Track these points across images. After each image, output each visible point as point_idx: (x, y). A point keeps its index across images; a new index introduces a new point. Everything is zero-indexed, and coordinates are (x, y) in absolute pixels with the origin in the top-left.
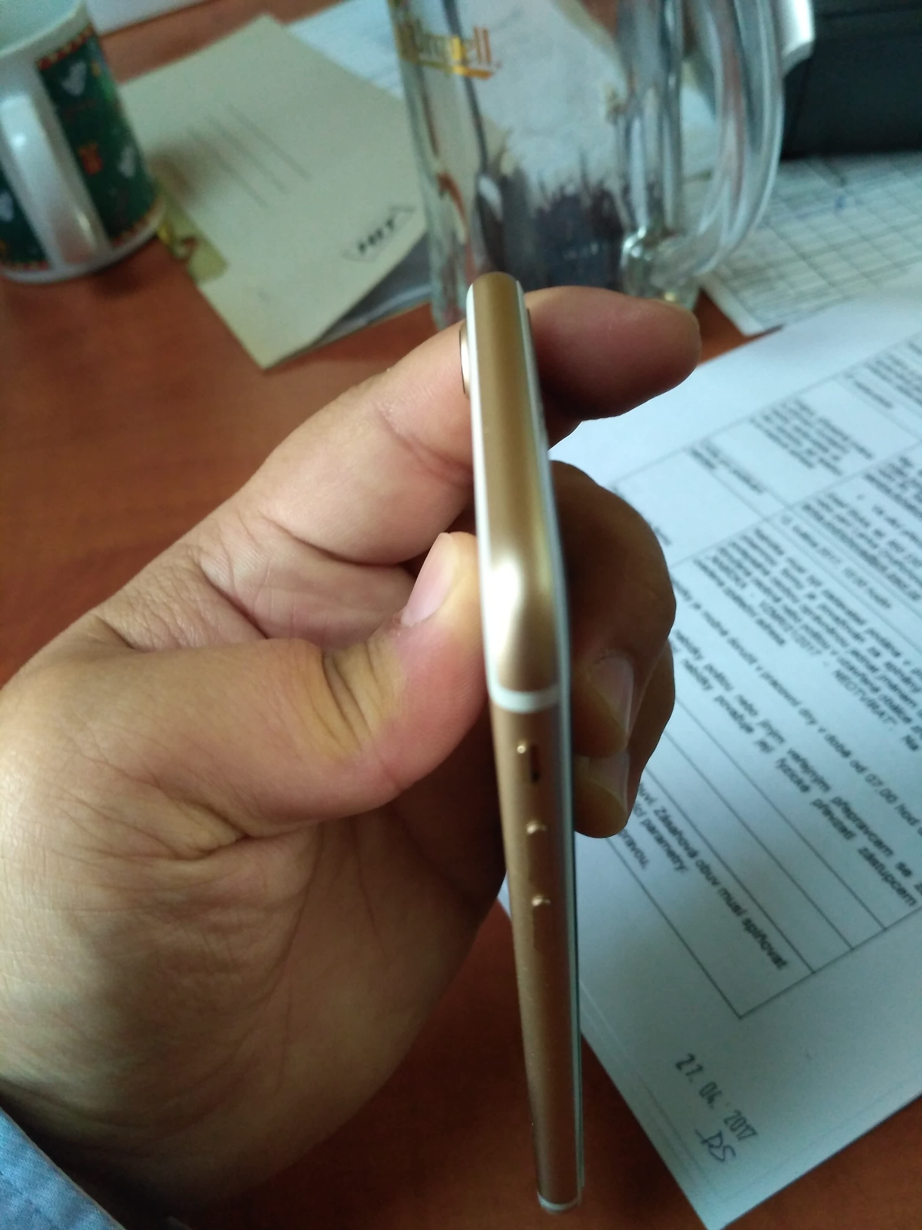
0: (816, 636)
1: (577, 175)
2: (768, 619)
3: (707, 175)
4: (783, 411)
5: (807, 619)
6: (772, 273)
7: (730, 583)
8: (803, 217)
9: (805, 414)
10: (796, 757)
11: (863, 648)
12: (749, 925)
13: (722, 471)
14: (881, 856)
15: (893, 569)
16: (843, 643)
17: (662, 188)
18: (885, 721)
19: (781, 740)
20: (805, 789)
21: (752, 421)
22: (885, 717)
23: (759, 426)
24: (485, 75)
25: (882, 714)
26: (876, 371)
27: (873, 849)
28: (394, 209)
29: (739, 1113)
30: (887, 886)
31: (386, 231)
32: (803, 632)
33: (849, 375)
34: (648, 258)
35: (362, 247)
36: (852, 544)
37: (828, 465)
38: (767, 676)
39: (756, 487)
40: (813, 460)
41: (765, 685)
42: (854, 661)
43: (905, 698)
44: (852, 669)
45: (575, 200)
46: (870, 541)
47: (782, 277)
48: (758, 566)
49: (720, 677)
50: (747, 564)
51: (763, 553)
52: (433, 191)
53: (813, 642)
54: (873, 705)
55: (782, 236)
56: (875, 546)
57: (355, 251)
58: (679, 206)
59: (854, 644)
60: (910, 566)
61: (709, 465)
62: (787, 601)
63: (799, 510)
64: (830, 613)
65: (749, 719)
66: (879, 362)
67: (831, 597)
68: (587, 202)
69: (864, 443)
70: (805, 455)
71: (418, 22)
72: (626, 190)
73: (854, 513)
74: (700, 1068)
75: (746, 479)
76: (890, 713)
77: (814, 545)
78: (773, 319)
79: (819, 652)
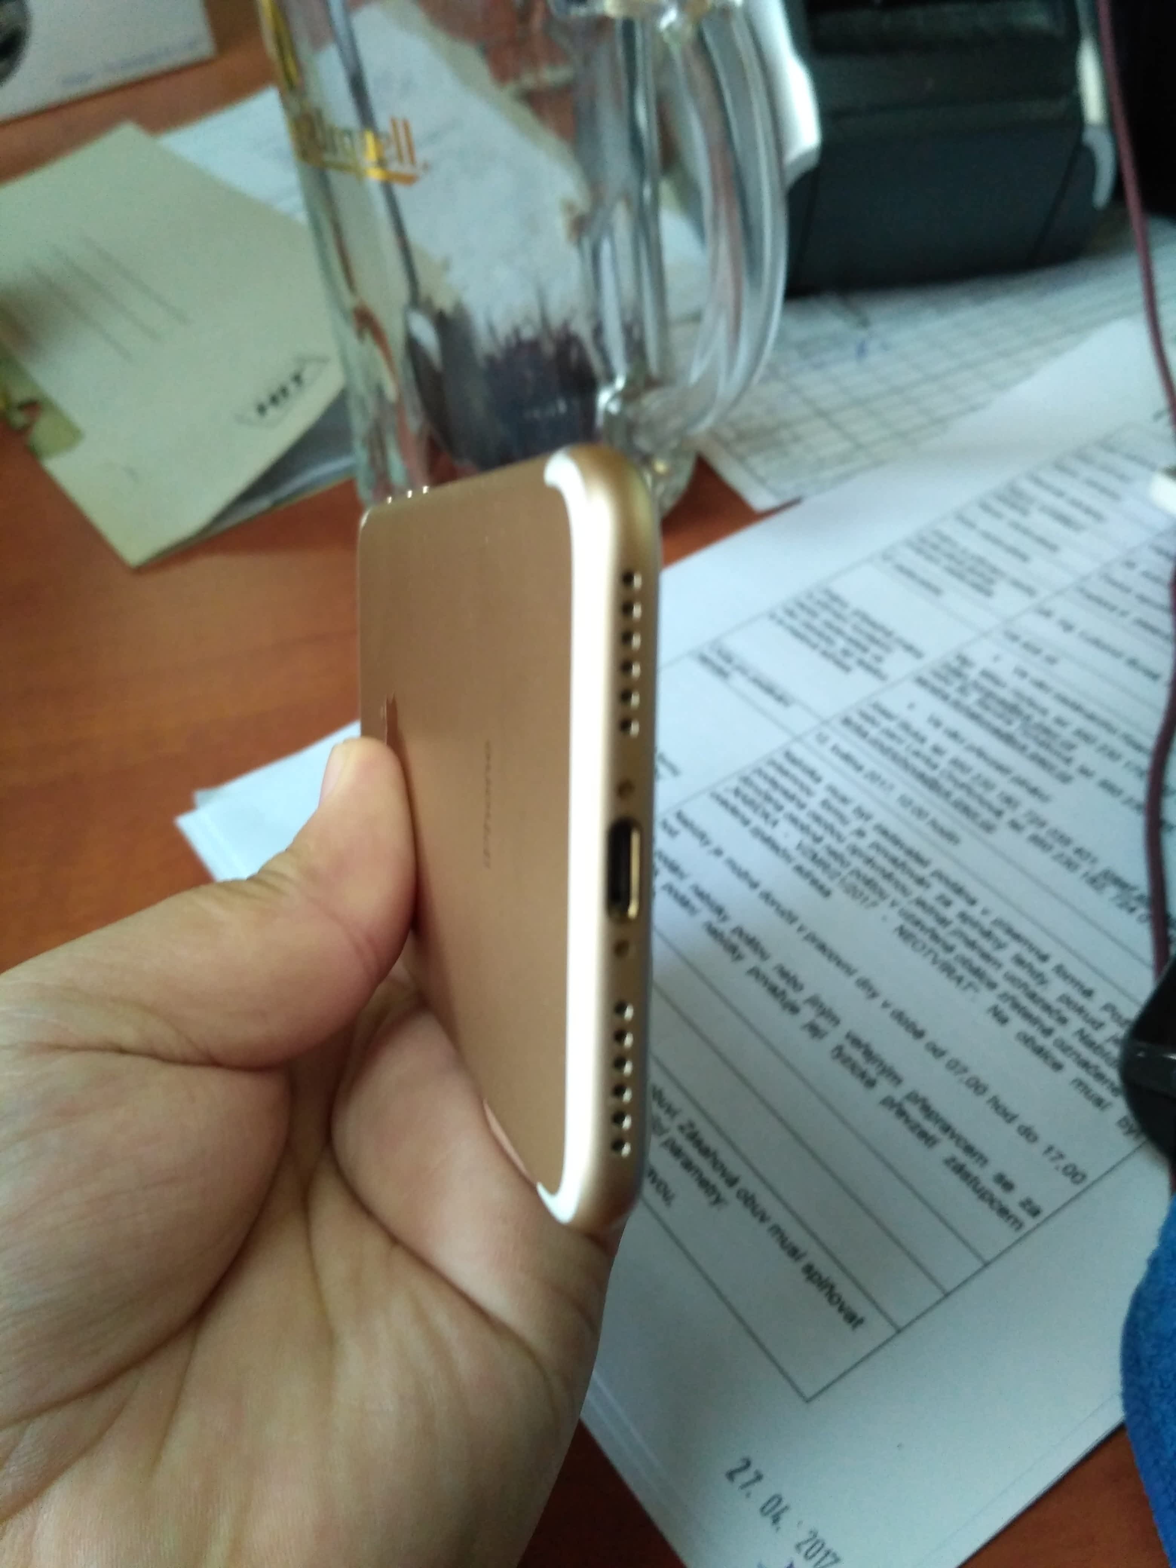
0: (869, 882)
1: (536, 316)
2: (808, 865)
3: (696, 318)
4: (809, 603)
5: (857, 863)
6: (784, 434)
7: (757, 821)
8: (819, 366)
9: (836, 606)
10: (856, 1042)
11: (929, 896)
12: (810, 1272)
13: (738, 680)
14: (973, 1167)
15: (959, 794)
16: (904, 891)
17: (642, 330)
18: (965, 988)
19: (836, 1021)
20: (871, 1084)
21: (772, 616)
22: (964, 983)
23: (780, 622)
24: (409, 180)
25: (960, 980)
26: (919, 551)
27: (963, 1158)
28: (302, 361)
29: (814, 1534)
30: (985, 1206)
31: (292, 387)
32: (852, 880)
33: (886, 557)
34: (630, 412)
35: (262, 409)
36: (905, 765)
37: (869, 668)
38: (812, 938)
39: (781, 699)
40: (850, 662)
41: (810, 948)
42: (919, 913)
43: (986, 956)
44: (918, 923)
45: (534, 346)
46: (928, 761)
47: (797, 439)
48: (792, 798)
49: (753, 943)
50: (777, 796)
51: (795, 780)
52: (349, 333)
53: (867, 891)
54: (948, 969)
55: (796, 390)
56: (935, 767)
57: (253, 414)
58: (665, 351)
59: (917, 891)
60: (979, 789)
61: (722, 673)
62: (829, 840)
63: (837, 723)
64: (886, 854)
65: (792, 996)
66: (923, 540)
67: (885, 832)
68: (549, 349)
69: (910, 637)
70: (839, 656)
71: (319, 113)
72: (598, 331)
73: (906, 727)
74: (759, 1477)
75: (769, 689)
76: (969, 977)
77: (859, 768)
78: (789, 490)
79: (874, 904)
